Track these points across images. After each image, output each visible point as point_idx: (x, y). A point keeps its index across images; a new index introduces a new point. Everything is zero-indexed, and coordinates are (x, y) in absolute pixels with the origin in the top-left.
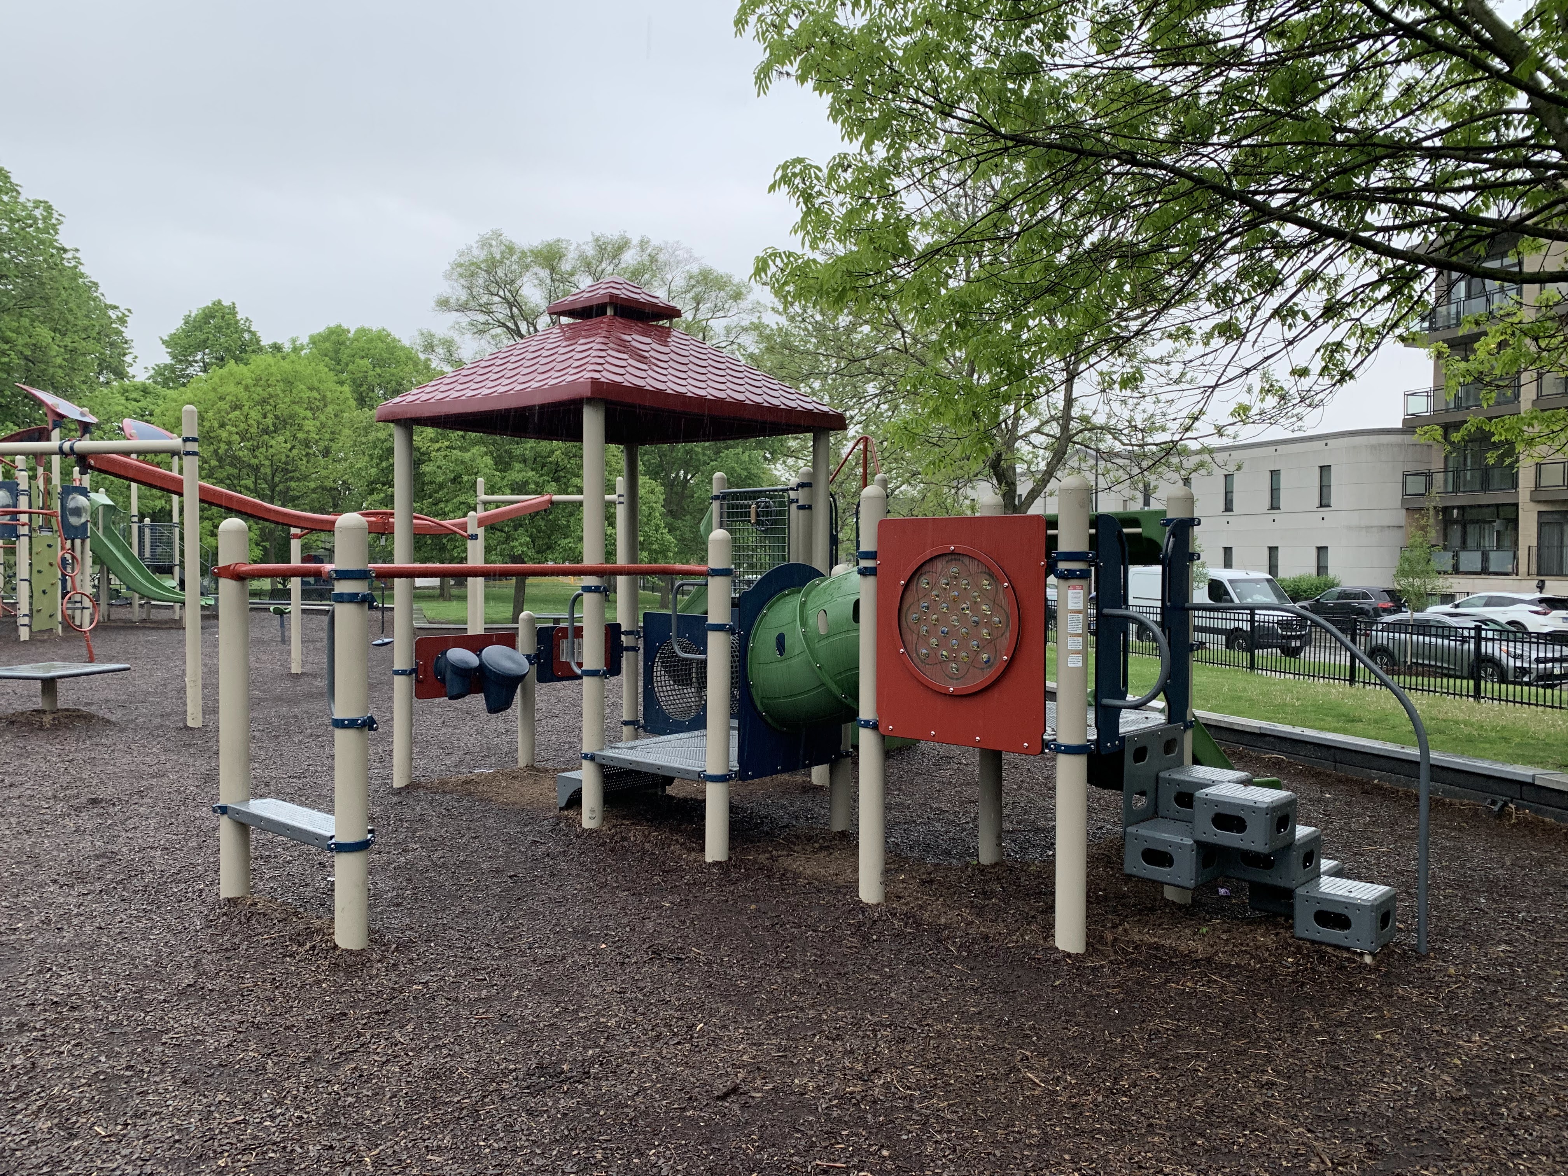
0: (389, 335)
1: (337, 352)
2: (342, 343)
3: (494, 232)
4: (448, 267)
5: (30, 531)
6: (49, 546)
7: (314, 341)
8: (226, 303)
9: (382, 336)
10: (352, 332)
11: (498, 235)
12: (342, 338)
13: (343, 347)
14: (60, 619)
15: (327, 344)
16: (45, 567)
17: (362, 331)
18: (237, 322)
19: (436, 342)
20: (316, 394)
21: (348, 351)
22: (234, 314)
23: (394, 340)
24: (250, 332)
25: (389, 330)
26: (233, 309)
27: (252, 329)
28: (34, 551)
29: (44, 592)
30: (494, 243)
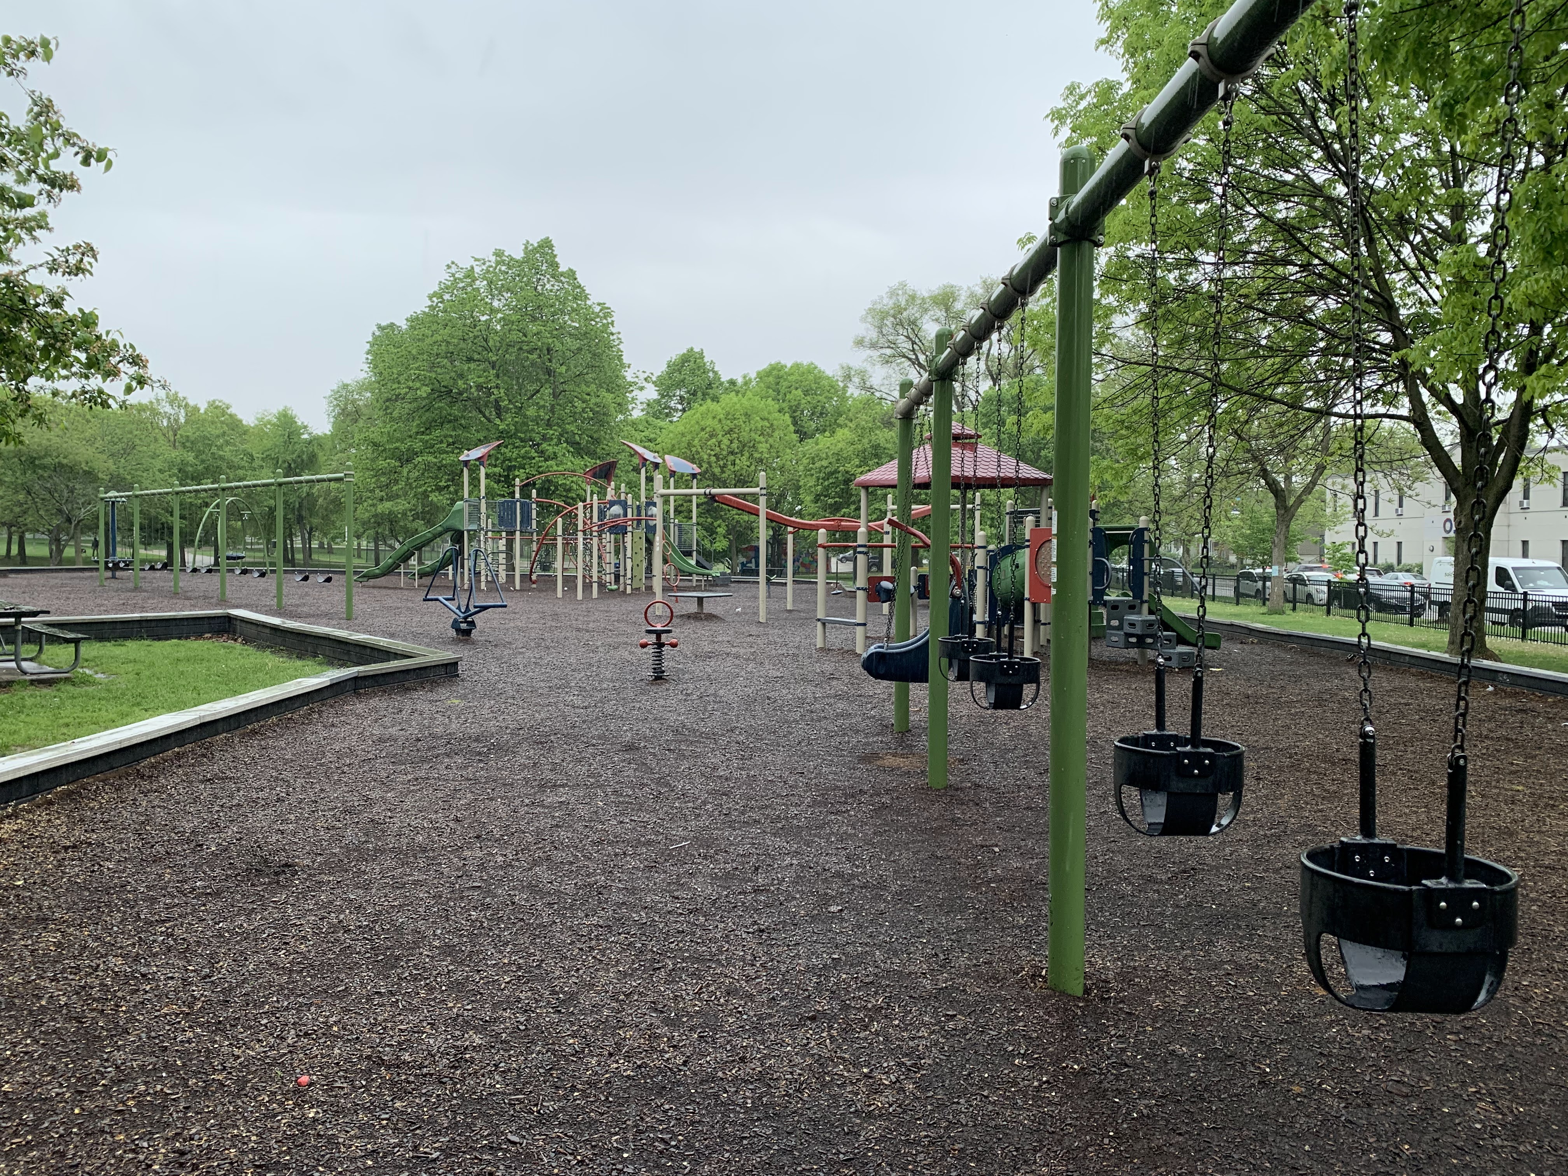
0: (817, 368)
1: (778, 384)
2: (781, 377)
3: (900, 284)
4: (864, 312)
6: (640, 538)
7: (760, 376)
8: (697, 350)
9: (811, 369)
10: (789, 367)
11: (903, 285)
13: (782, 380)
15: (770, 378)
18: (705, 365)
19: (853, 373)
20: (767, 424)
22: (702, 358)
24: (713, 371)
25: (816, 364)
27: (714, 368)
30: (900, 292)
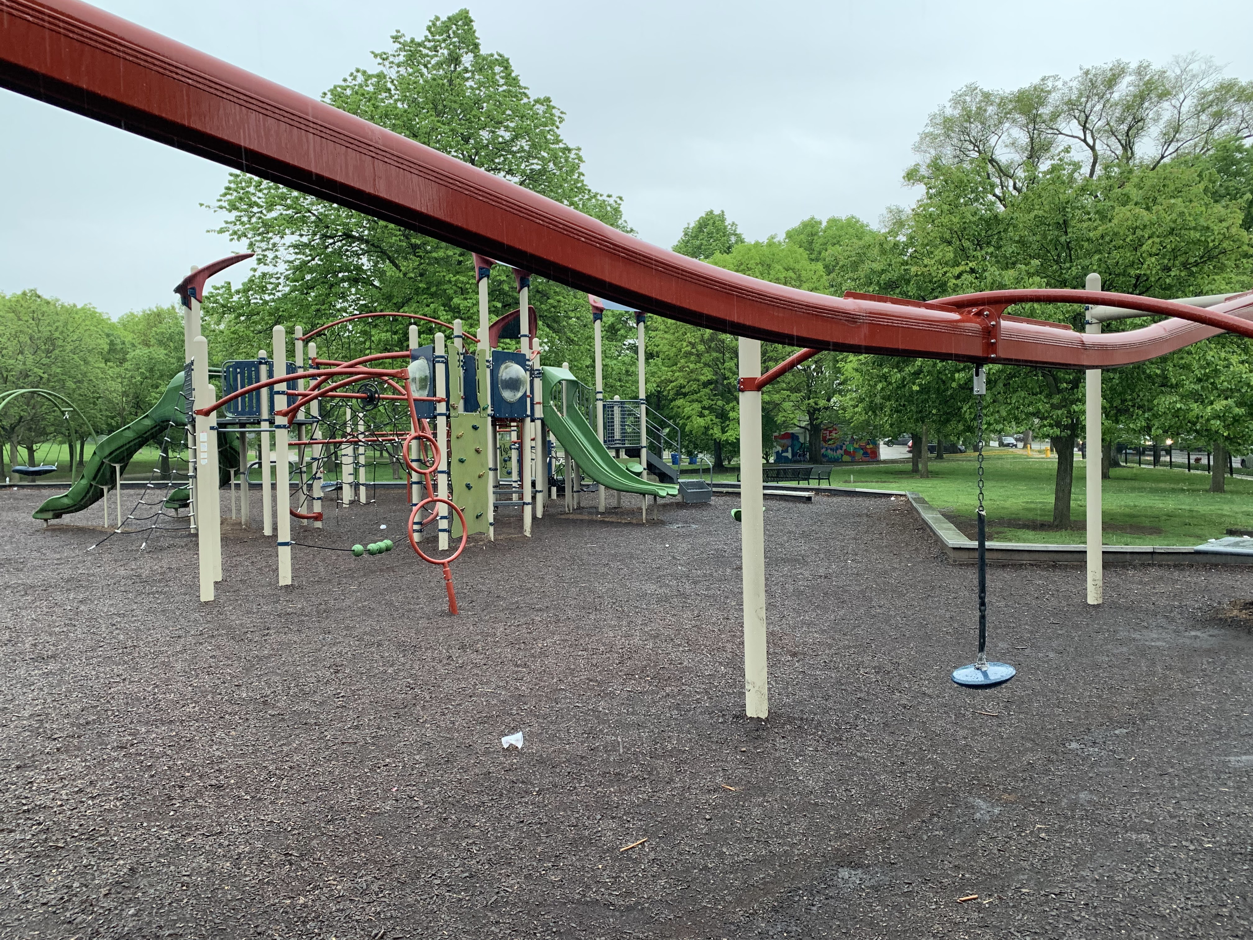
0: (857, 222)
1: (811, 243)
2: (816, 234)
3: (968, 86)
4: (918, 138)
5: (448, 409)
6: (475, 428)
7: (790, 235)
8: (717, 212)
9: (851, 223)
10: (824, 224)
11: (972, 88)
12: (814, 230)
13: (816, 238)
14: (491, 520)
15: (802, 236)
16: (469, 455)
17: (833, 222)
18: (725, 227)
21: (821, 241)
22: (723, 220)
23: (862, 226)
24: (736, 235)
25: (858, 217)
26: (722, 215)
27: (738, 232)
28: (453, 436)
29: (468, 487)
30: (968, 97)
